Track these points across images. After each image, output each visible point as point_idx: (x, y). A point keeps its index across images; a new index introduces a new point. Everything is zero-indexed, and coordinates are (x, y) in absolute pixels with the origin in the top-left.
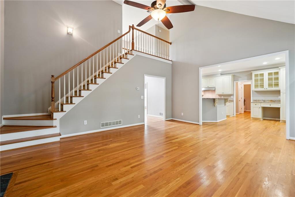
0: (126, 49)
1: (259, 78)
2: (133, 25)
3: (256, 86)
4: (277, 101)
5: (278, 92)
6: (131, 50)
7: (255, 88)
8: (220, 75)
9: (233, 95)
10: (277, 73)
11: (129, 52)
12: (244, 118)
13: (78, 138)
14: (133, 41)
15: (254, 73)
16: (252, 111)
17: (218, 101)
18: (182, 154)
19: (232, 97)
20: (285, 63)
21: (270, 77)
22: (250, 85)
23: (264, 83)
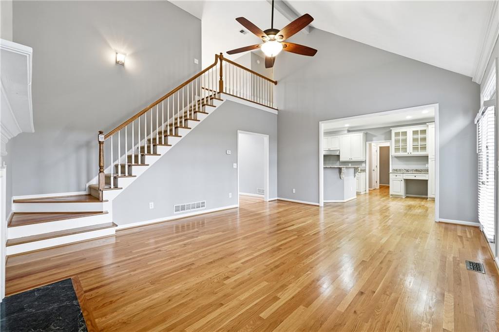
0: (210, 90)
1: (401, 137)
2: (221, 53)
3: (397, 150)
4: (424, 170)
5: (425, 158)
6: (218, 93)
7: (395, 152)
8: (346, 131)
9: (365, 162)
10: (424, 132)
11: (215, 94)
12: (380, 195)
13: (142, 229)
14: (221, 79)
15: (394, 131)
16: (391, 185)
17: (345, 170)
18: (306, 244)
19: (363, 165)
20: (434, 118)
21: (416, 136)
22: (389, 147)
23: (408, 145)
